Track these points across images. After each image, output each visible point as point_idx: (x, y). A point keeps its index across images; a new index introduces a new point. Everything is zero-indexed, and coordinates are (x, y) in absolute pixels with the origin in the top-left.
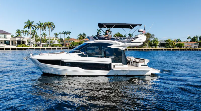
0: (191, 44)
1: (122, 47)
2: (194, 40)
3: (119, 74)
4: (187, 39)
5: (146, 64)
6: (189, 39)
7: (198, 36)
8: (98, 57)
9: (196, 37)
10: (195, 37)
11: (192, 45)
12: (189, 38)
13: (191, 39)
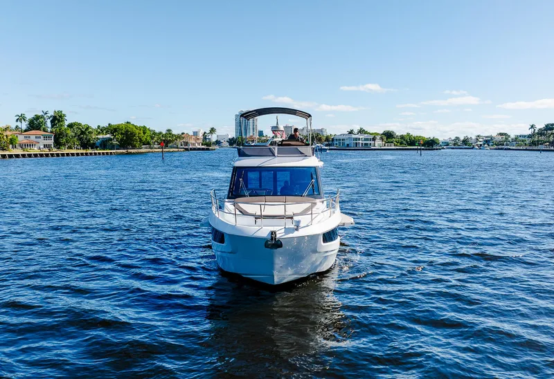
0: (34, 136)
2: (35, 124)
4: (17, 120)
6: (23, 121)
7: (46, 113)
9: (42, 117)
10: (37, 118)
11: (37, 140)
12: (21, 118)
13: (27, 123)
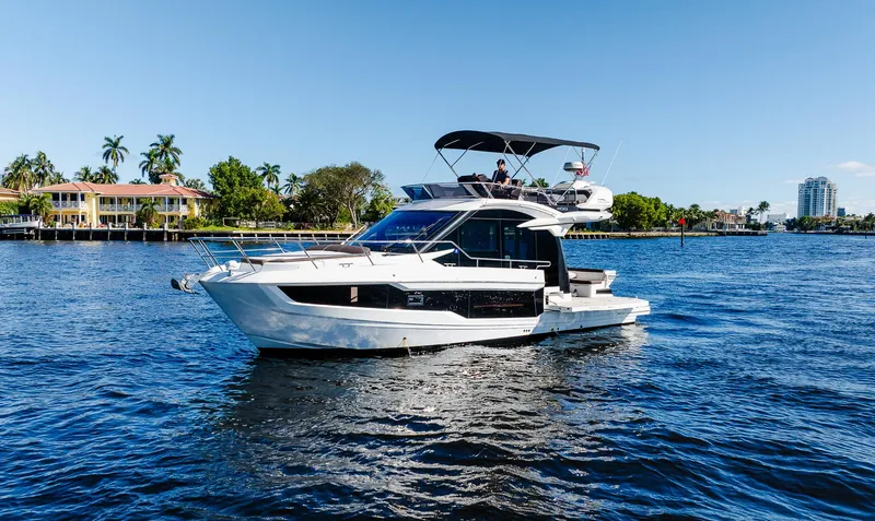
1: (560, 228)
3: (562, 328)
5: (608, 287)
8: (505, 265)
